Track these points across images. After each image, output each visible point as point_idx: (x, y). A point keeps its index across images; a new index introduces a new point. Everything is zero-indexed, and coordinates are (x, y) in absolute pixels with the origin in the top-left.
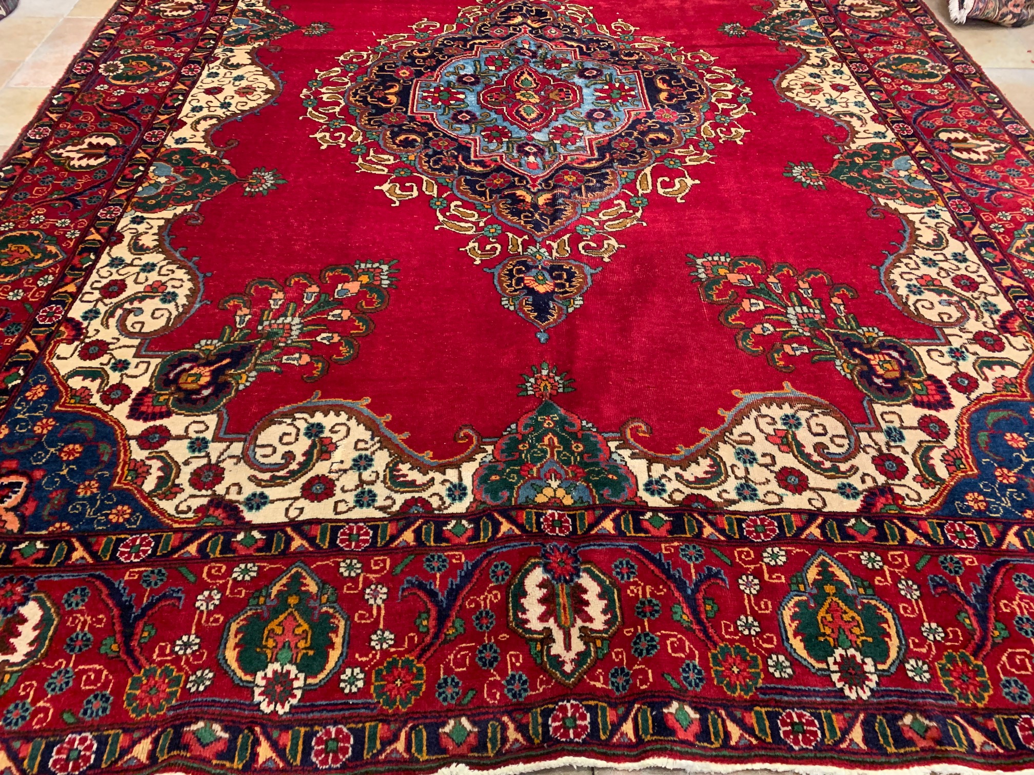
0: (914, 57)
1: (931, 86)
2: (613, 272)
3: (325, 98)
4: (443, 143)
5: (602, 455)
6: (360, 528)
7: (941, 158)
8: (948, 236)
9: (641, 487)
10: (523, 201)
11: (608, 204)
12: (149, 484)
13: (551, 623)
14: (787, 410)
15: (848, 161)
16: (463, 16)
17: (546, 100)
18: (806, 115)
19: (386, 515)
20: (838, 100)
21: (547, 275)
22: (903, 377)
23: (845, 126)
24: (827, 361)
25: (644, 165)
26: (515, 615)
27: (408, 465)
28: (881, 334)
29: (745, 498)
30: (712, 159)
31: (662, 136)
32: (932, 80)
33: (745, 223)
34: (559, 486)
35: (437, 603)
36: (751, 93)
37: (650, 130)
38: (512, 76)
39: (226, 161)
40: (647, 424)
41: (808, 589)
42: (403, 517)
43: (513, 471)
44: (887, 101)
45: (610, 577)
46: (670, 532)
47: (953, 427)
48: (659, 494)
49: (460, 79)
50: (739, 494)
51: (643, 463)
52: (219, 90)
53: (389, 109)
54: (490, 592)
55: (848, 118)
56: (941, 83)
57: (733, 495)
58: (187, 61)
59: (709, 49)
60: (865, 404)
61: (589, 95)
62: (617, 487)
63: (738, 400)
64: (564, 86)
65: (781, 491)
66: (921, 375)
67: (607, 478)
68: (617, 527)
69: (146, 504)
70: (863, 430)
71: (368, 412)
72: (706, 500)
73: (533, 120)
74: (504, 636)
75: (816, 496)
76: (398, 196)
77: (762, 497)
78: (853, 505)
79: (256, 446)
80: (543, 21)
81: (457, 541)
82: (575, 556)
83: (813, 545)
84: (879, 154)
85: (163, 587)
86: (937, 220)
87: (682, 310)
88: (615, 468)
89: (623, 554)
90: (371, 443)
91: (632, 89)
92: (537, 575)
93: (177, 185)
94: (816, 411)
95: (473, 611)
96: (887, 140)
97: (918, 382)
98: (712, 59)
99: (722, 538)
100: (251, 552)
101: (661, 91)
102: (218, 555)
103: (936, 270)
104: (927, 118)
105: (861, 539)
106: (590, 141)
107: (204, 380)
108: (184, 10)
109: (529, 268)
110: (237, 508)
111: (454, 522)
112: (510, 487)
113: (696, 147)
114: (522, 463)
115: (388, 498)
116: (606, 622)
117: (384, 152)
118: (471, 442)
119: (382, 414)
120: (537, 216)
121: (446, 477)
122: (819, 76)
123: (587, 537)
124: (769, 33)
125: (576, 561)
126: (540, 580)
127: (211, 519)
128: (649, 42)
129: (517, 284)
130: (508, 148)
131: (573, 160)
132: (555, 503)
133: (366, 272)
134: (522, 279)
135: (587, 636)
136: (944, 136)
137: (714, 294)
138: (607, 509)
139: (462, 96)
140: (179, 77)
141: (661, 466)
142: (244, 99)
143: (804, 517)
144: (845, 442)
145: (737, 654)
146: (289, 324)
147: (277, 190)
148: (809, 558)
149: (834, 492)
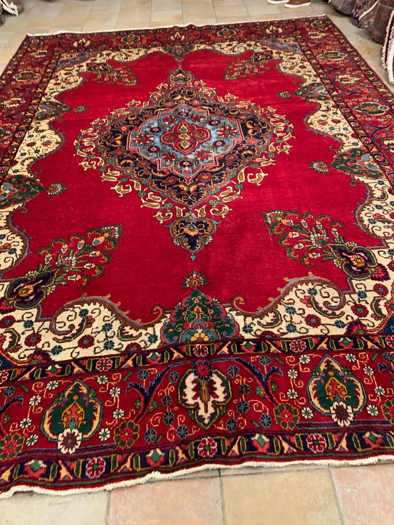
0: (372, 103)
1: (380, 117)
2: (227, 223)
3: (86, 144)
4: (144, 164)
5: (222, 315)
6: (106, 360)
7: (385, 154)
8: (388, 193)
9: (241, 329)
10: (183, 190)
11: (224, 189)
12: (5, 346)
13: (199, 400)
14: (310, 286)
15: (340, 158)
16: (153, 96)
17: (193, 138)
18: (320, 136)
19: (119, 353)
20: (335, 128)
21: (195, 227)
22: (366, 266)
23: (339, 140)
24: (329, 260)
25: (241, 168)
26: (181, 397)
27: (129, 327)
28: (356, 245)
29: (291, 331)
30: (274, 162)
31: (250, 152)
32: (381, 114)
33: (290, 193)
34: (202, 332)
35: (144, 394)
36: (293, 127)
37: (244, 149)
38: (177, 127)
39: (38, 180)
40: (243, 298)
41: (321, 374)
42: (127, 353)
43: (179, 326)
44: (359, 127)
45: (226, 375)
46: (255, 351)
47: (390, 289)
48: (250, 332)
49: (151, 130)
50: (288, 330)
51: (242, 317)
52: (34, 144)
53: (117, 148)
54: (169, 387)
55: (340, 137)
56: (385, 115)
57: (285, 330)
58: (18, 130)
59: (272, 105)
60: (348, 280)
61: (214, 134)
62: (229, 330)
63: (287, 283)
64: (202, 130)
65: (308, 327)
66: (374, 264)
67: (224, 326)
68: (229, 350)
69: (4, 356)
70: (347, 294)
71: (109, 302)
72: (272, 333)
73: (187, 149)
74: (176, 408)
75: (324, 328)
76: (122, 192)
77: (298, 330)
78: (342, 331)
79: (56, 323)
80: (191, 97)
81: (153, 363)
82: (210, 366)
83: (323, 352)
84: (355, 154)
85: (13, 396)
86: (382, 186)
87: (260, 239)
88: (228, 321)
89: (232, 363)
90: (111, 317)
91: (235, 129)
92: (192, 377)
93: (15, 194)
94: (324, 286)
95: (161, 397)
96: (359, 146)
97: (373, 268)
98: (274, 110)
99: (280, 352)
100: (55, 375)
101: (248, 129)
102: (39, 378)
103: (382, 211)
104: (378, 134)
105: (346, 348)
106: (215, 157)
107: (30, 292)
108: (15, 104)
109: (186, 224)
110: (48, 354)
111: (152, 354)
112: (178, 334)
113: (266, 157)
114: (184, 322)
115: (120, 344)
116: (225, 398)
117: (115, 170)
118: (159, 313)
119: (116, 302)
120: (190, 197)
121: (148, 332)
122: (326, 116)
123: (215, 356)
124: (302, 95)
125: (210, 368)
126: (193, 379)
127: (36, 360)
128: (243, 104)
129: (181, 232)
130: (175, 164)
131: (207, 168)
132: (200, 341)
133: (107, 231)
134: (183, 230)
135: (215, 405)
136: (386, 143)
137: (275, 230)
138: (225, 342)
139: (152, 139)
140: (14, 139)
141: (250, 318)
142: (46, 148)
143: (319, 339)
144: (339, 300)
145: (287, 408)
146: (71, 260)
147: (63, 193)
148: (321, 359)
149: (333, 325)
